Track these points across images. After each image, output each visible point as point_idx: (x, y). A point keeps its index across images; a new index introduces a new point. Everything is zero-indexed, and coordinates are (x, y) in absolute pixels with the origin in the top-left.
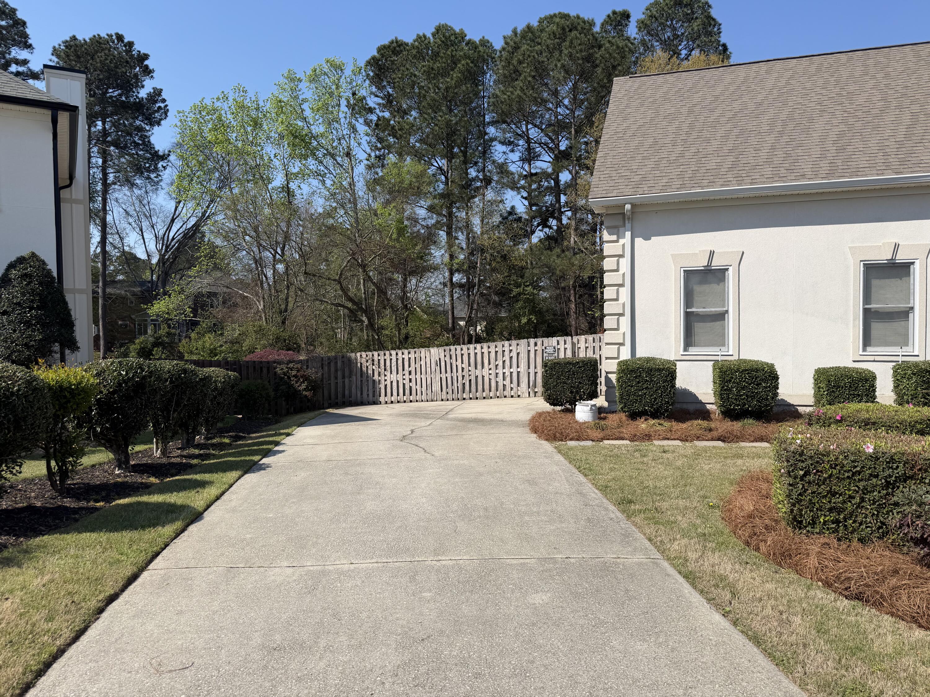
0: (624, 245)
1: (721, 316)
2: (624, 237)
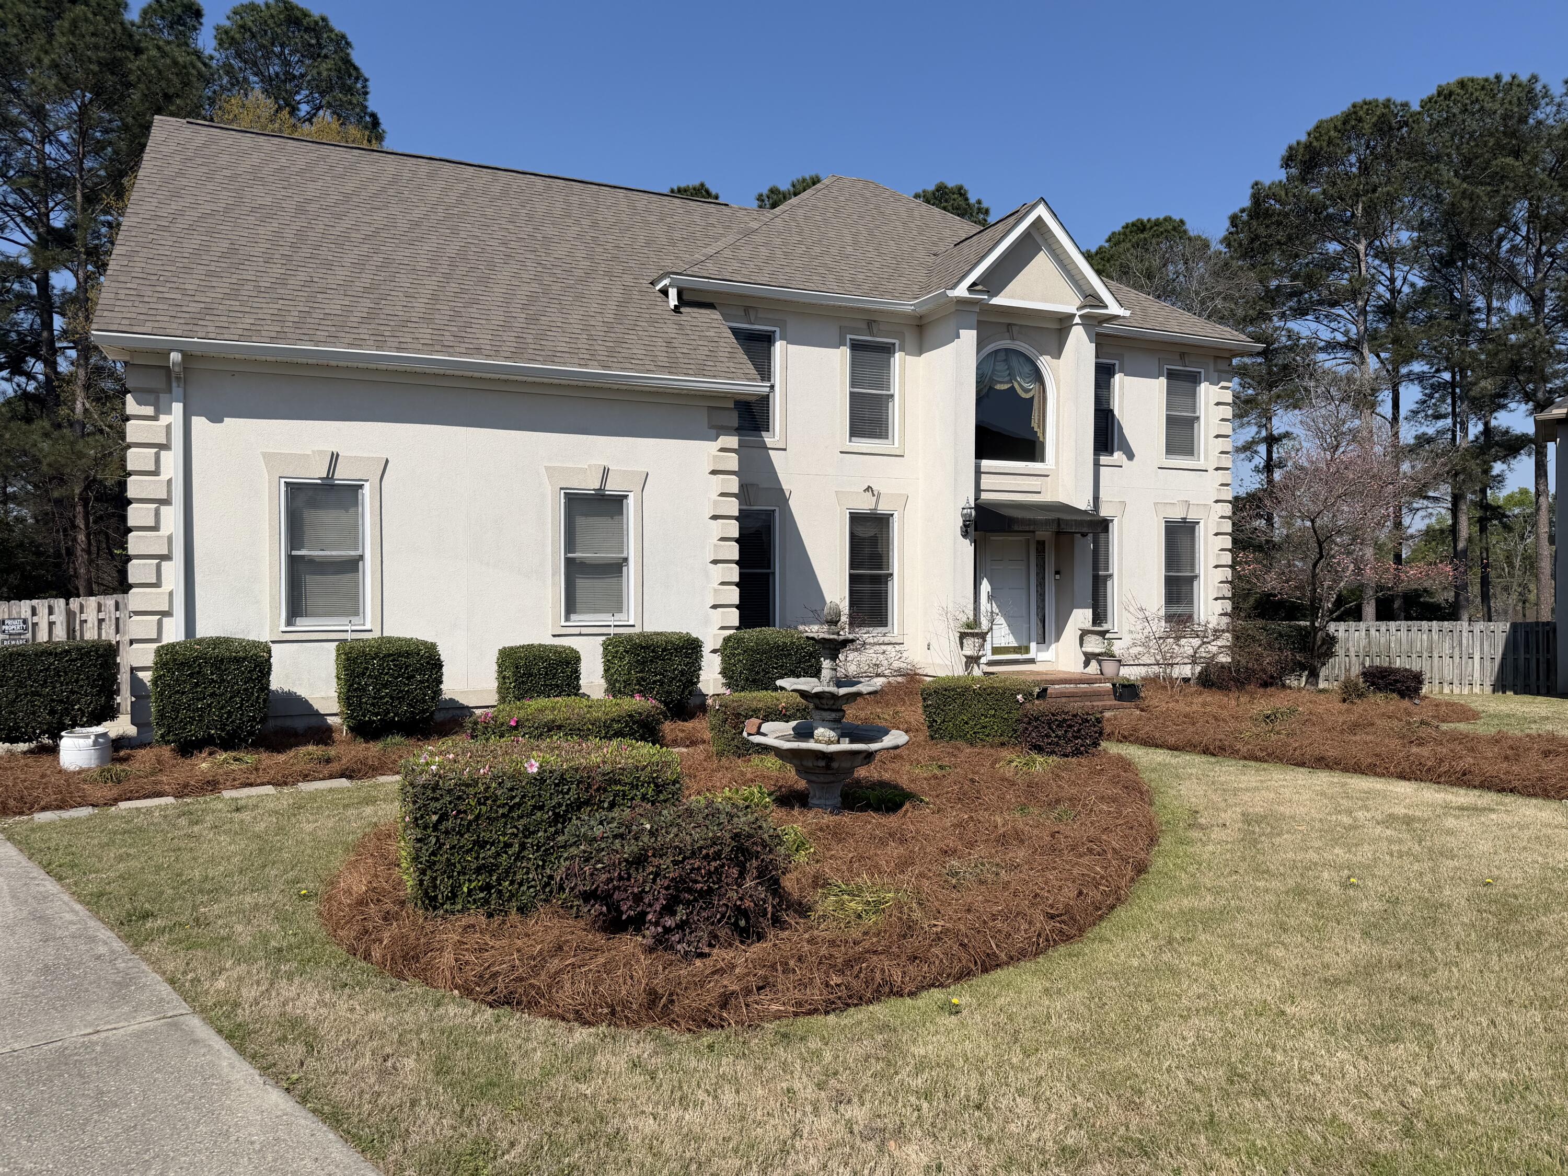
0: (169, 427)
1: (353, 565)
2: (169, 412)
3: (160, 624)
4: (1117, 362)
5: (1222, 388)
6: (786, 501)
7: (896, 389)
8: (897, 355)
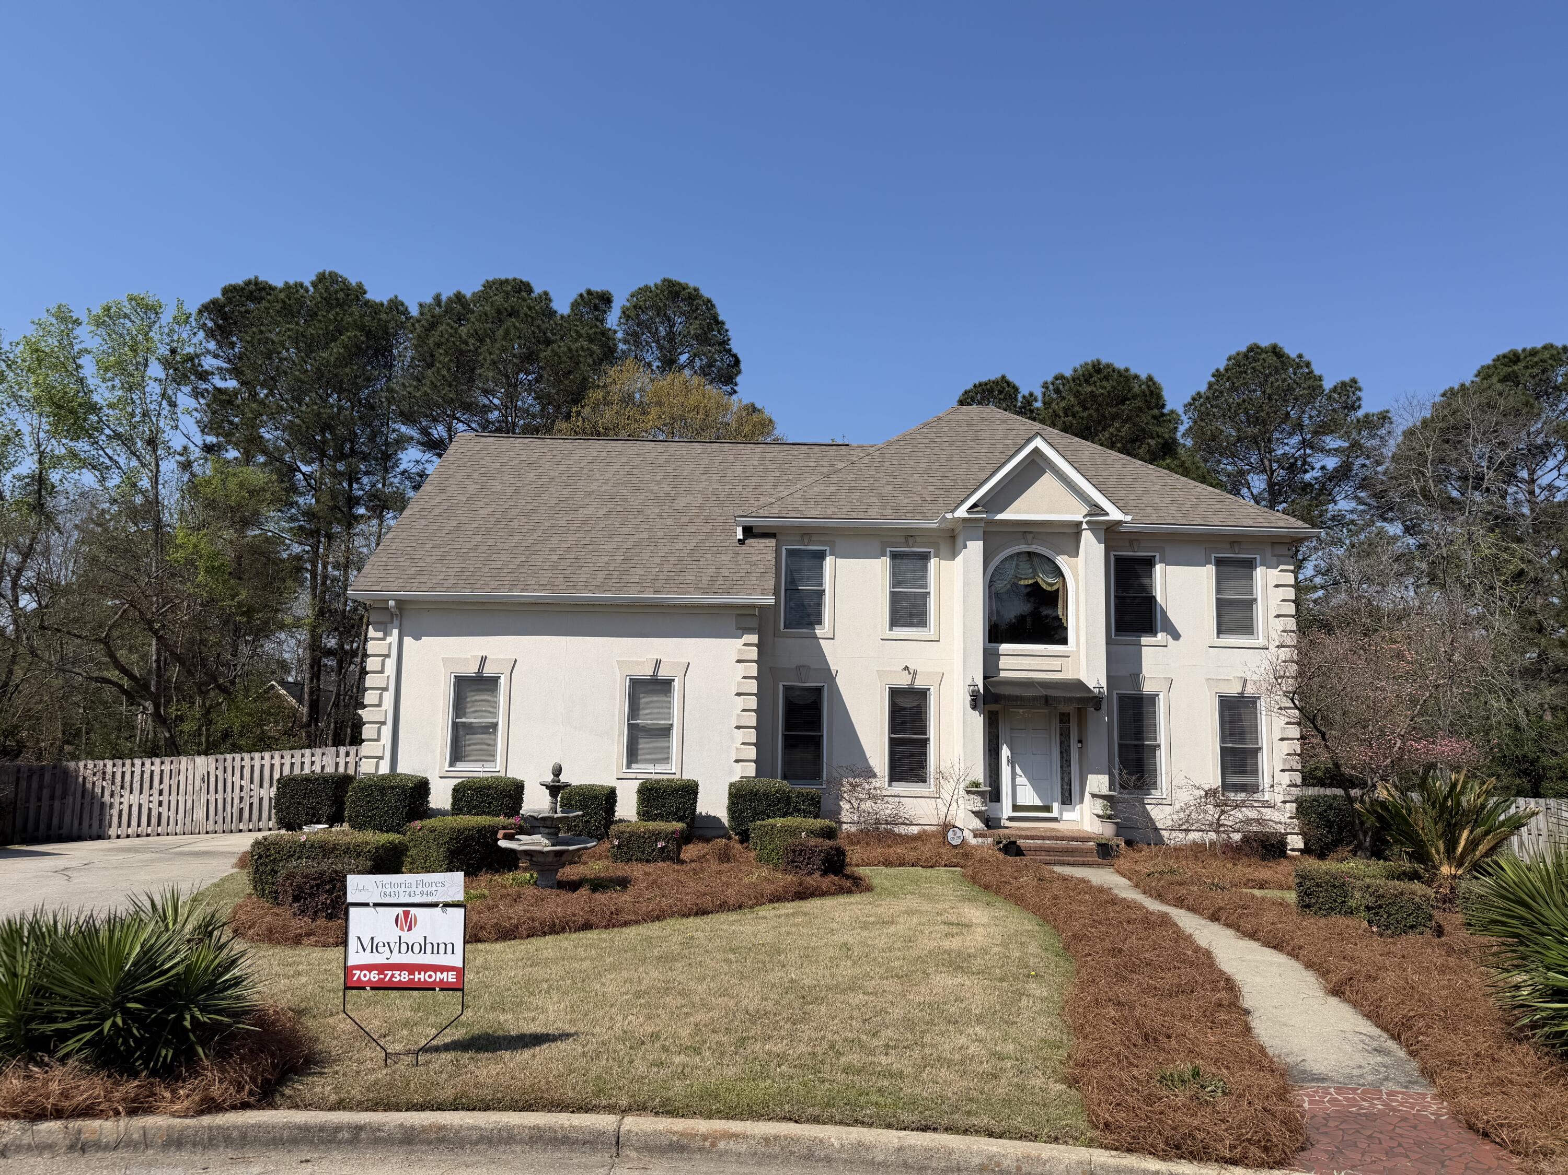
0: (390, 644)
1: (492, 728)
2: (391, 635)
3: (377, 764)
4: (1157, 555)
5: (1281, 571)
6: (833, 679)
7: (932, 588)
8: (932, 561)
